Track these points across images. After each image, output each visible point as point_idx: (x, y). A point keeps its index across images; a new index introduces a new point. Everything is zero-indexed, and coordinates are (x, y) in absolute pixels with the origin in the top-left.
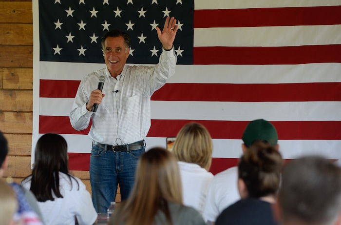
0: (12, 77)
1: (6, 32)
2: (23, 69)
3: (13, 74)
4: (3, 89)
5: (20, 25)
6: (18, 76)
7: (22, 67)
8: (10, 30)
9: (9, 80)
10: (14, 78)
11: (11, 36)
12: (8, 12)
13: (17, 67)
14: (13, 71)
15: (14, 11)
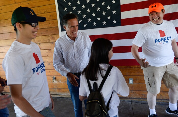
0: (52, 38)
1: (48, 23)
2: (56, 35)
3: (52, 37)
4: (50, 42)
5: (53, 20)
6: (54, 37)
7: (55, 34)
8: (50, 22)
9: (51, 39)
10: (53, 38)
11: (50, 25)
12: (49, 17)
13: (54, 35)
14: (52, 36)
15: (50, 16)
